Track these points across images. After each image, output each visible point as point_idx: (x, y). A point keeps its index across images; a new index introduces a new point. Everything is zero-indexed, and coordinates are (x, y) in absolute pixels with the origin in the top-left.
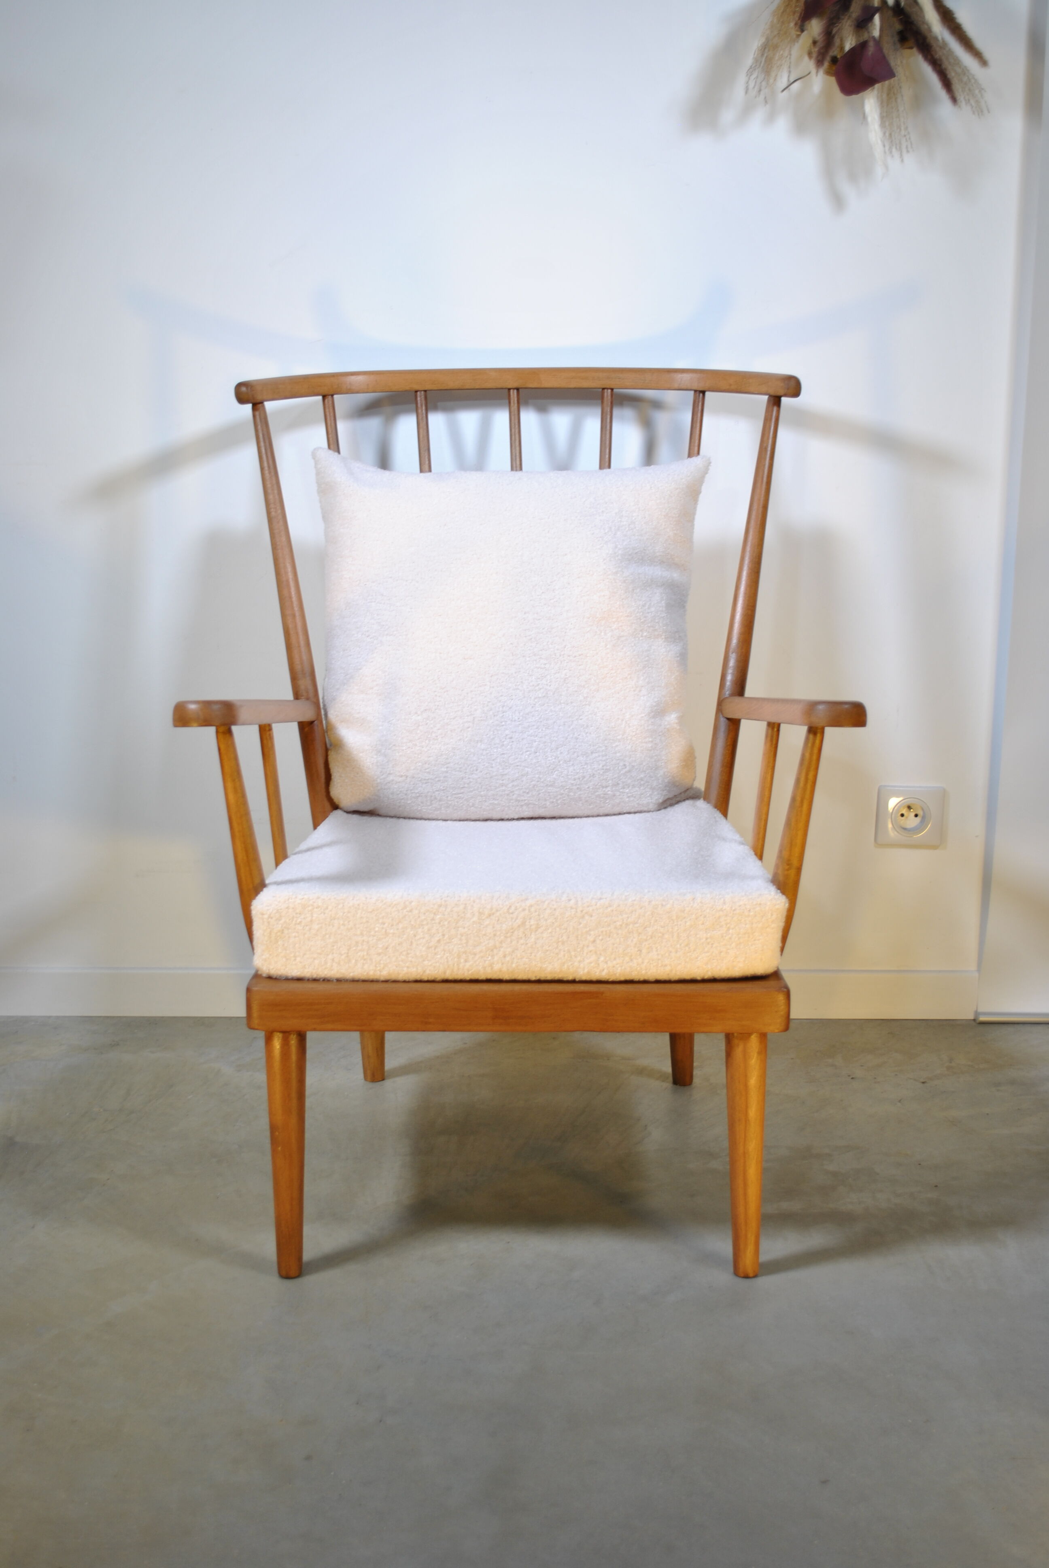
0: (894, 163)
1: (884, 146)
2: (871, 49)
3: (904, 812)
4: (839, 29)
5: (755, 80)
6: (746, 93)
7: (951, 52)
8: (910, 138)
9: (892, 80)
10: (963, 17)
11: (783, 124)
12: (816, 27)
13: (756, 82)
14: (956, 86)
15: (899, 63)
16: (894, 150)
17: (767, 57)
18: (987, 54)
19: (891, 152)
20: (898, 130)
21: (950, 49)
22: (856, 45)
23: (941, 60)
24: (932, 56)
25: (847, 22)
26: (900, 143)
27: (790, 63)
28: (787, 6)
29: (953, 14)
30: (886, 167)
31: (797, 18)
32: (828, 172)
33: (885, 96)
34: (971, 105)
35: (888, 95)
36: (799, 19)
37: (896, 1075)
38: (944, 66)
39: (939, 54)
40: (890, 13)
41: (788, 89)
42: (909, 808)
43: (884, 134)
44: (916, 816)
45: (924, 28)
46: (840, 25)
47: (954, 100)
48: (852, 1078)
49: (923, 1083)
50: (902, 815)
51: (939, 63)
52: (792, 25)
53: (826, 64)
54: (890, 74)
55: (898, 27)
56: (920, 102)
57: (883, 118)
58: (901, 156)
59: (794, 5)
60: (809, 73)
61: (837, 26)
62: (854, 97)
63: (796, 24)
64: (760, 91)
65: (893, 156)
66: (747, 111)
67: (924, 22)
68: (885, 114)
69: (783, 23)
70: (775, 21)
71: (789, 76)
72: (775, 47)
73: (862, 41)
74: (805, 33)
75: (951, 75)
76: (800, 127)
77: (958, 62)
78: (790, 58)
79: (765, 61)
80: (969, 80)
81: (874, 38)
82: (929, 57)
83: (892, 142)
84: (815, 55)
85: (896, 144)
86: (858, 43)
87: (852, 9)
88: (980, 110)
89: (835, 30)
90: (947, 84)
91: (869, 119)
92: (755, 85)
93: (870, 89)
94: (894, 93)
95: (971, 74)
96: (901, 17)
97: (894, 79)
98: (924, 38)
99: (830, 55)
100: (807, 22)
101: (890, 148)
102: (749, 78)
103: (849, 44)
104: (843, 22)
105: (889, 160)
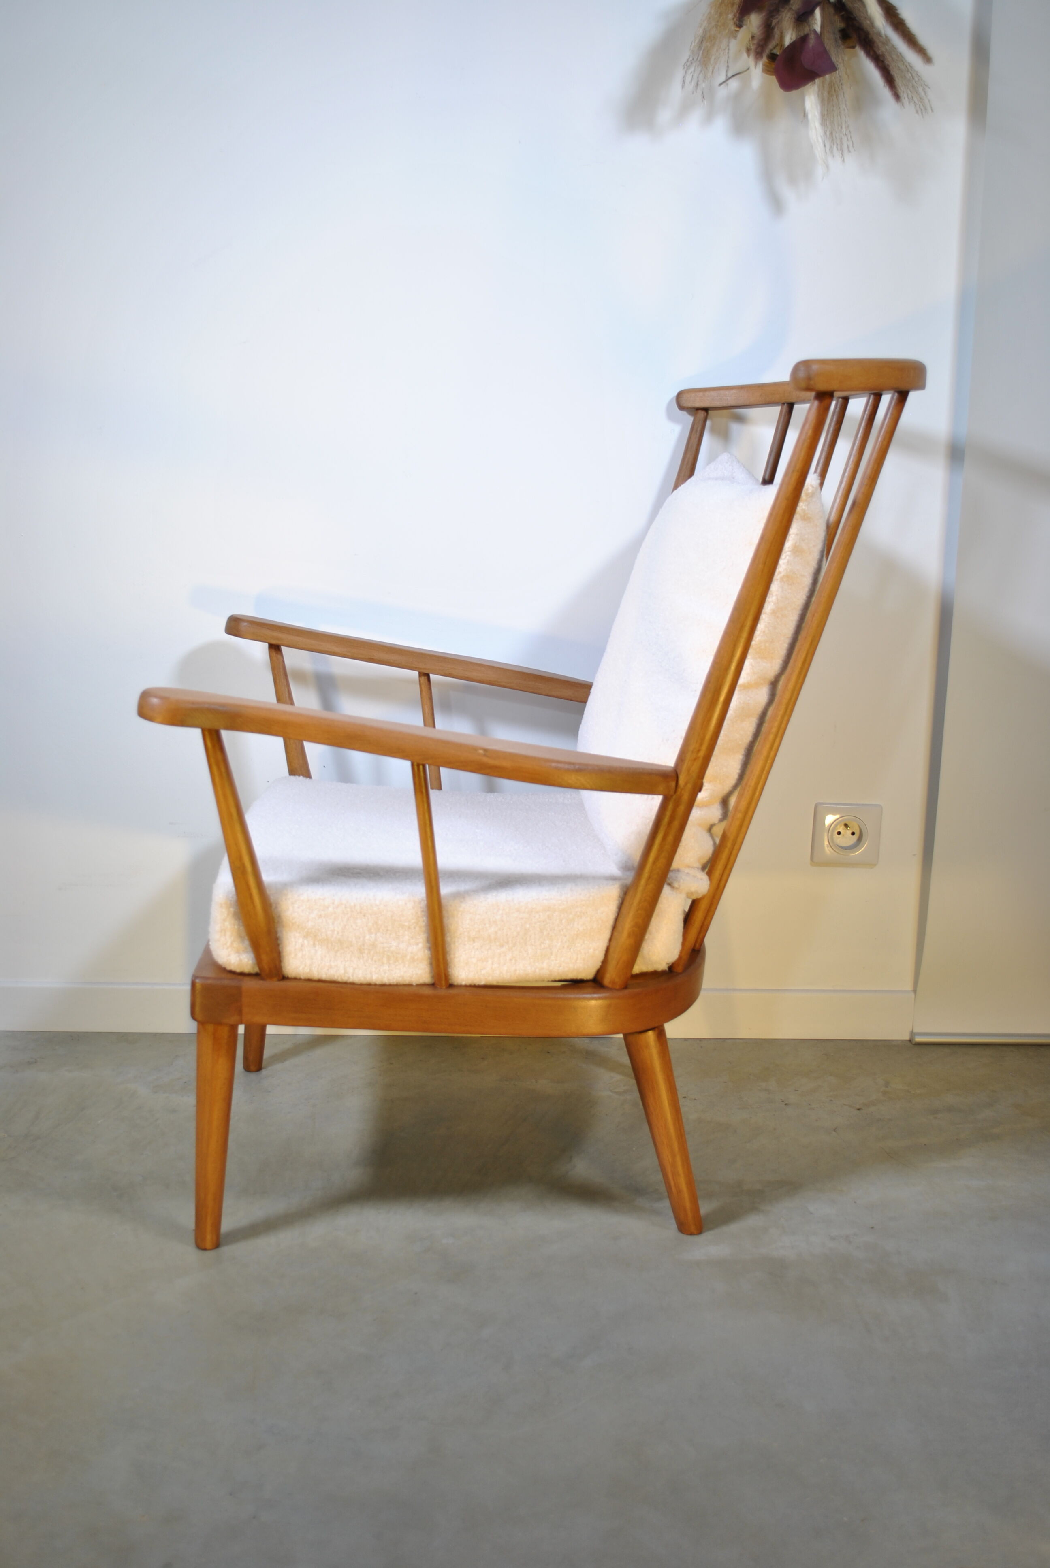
0: (835, 163)
1: (825, 146)
2: (812, 41)
3: (840, 829)
4: (779, 23)
5: (692, 74)
6: (683, 87)
7: (894, 48)
8: (851, 139)
9: (833, 75)
10: (907, 14)
11: (721, 125)
12: (755, 21)
13: (693, 76)
14: (898, 82)
15: (840, 60)
16: (835, 149)
17: (704, 50)
18: (931, 50)
19: (832, 152)
20: (840, 128)
21: (893, 46)
22: (796, 40)
23: (883, 56)
24: (875, 52)
25: (786, 14)
26: (841, 139)
27: (728, 57)
29: (896, 10)
30: (827, 167)
31: (734, 12)
32: (767, 175)
33: (826, 94)
34: (915, 103)
35: (829, 92)
36: (737, 12)
37: (831, 1101)
38: (886, 62)
39: (882, 50)
40: (832, 10)
41: (726, 83)
42: (846, 826)
43: (825, 133)
44: (853, 834)
45: (866, 24)
46: (780, 17)
47: (897, 97)
48: (786, 1104)
49: (859, 1109)
50: (839, 833)
51: (881, 59)
52: (730, 16)
53: (765, 59)
54: (832, 68)
55: (840, 25)
57: (823, 115)
58: (842, 156)
60: (748, 69)
61: (777, 18)
62: (794, 93)
63: (734, 15)
64: (697, 85)
65: (833, 156)
66: (685, 109)
67: (867, 17)
68: (826, 113)
69: (721, 14)
70: (713, 11)
71: (727, 71)
72: (713, 40)
73: (802, 35)
74: (744, 27)
75: (894, 72)
76: (738, 128)
77: (900, 57)
78: (728, 52)
79: (703, 54)
80: (913, 77)
81: (815, 31)
82: (872, 53)
83: (833, 140)
84: (753, 48)
85: (837, 144)
86: (798, 37)
87: (791, 4)
88: (923, 108)
89: (774, 22)
90: (890, 80)
91: (810, 116)
92: (692, 80)
93: (810, 84)
94: (835, 90)
95: (914, 71)
96: (843, 13)
97: (836, 74)
98: (867, 34)
99: (767, 51)
100: (746, 18)
101: (831, 147)
102: (686, 72)
103: (789, 39)
104: (784, 14)
105: (830, 160)
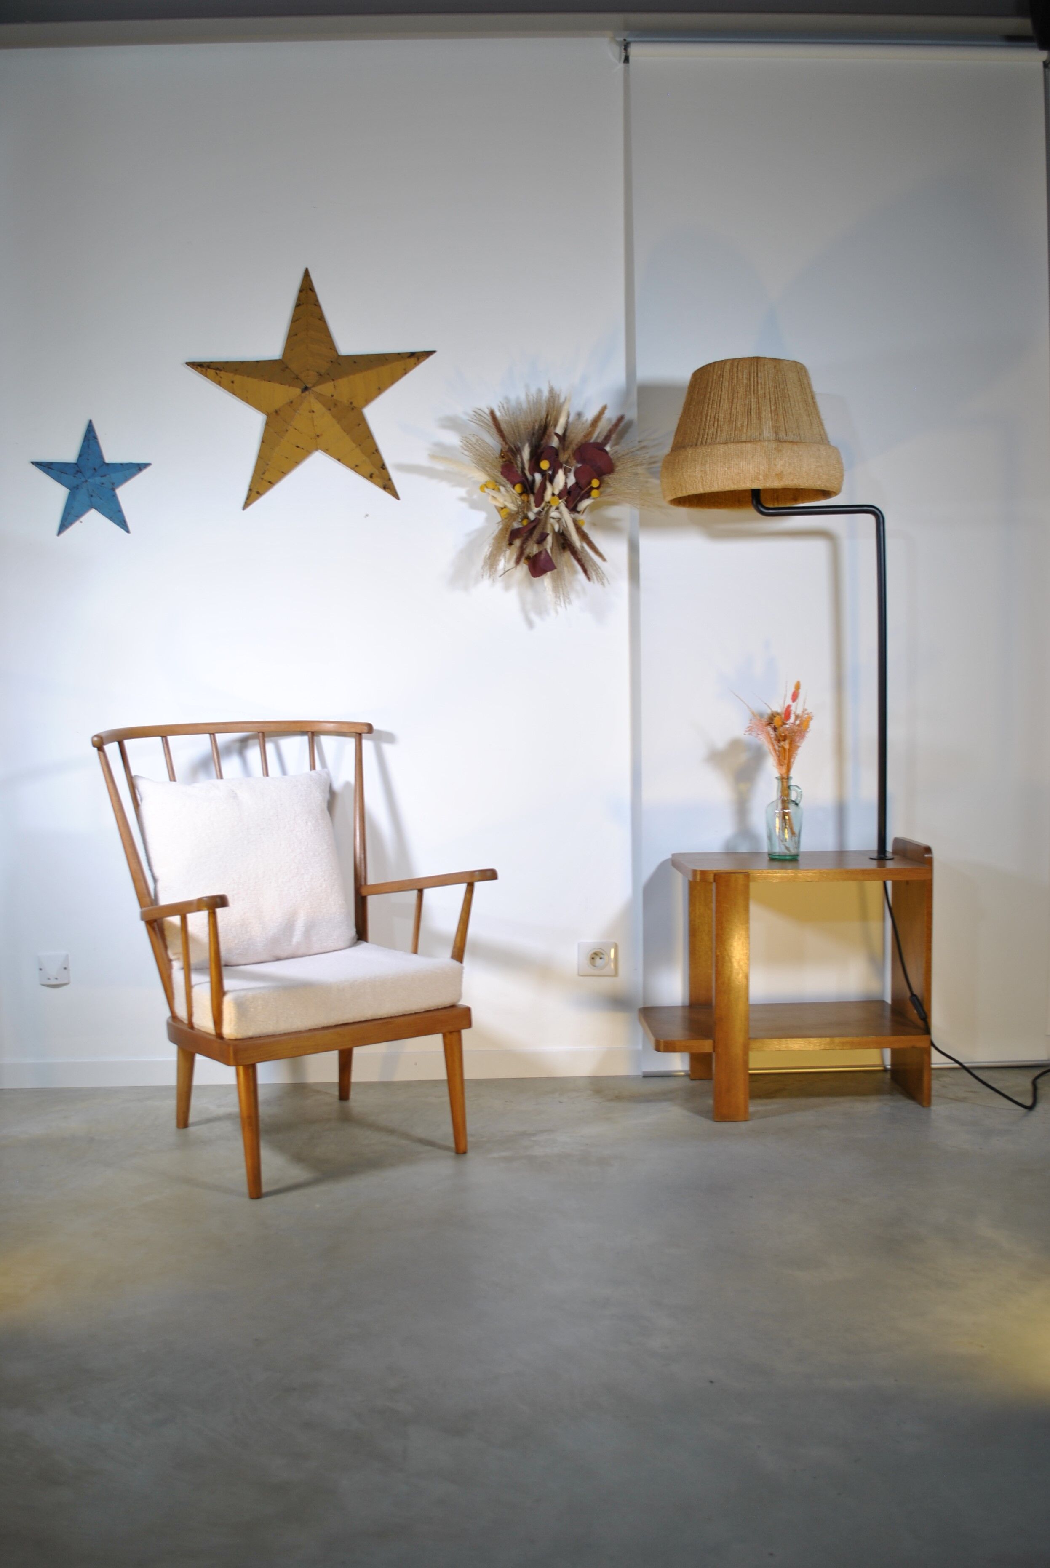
2: (546, 554)
4: (529, 544)
5: (486, 568)
7: (587, 554)
8: (567, 597)
9: (558, 569)
14: (589, 571)
15: (558, 562)
18: (607, 555)
22: (539, 551)
23: (582, 559)
24: (578, 557)
25: (533, 541)
27: (504, 563)
28: (502, 533)
29: (588, 535)
30: (557, 612)
31: (506, 541)
32: (524, 609)
33: (555, 577)
34: (599, 580)
35: (556, 575)
36: (508, 540)
38: (582, 563)
39: (580, 556)
41: (503, 576)
42: (597, 954)
43: (555, 596)
44: (601, 958)
45: (573, 541)
47: (589, 579)
50: (594, 959)
52: (504, 544)
53: (523, 562)
54: (556, 566)
55: (562, 541)
56: (573, 579)
57: (554, 587)
58: (565, 606)
59: (505, 534)
62: (539, 578)
63: (506, 544)
64: (489, 575)
65: (561, 607)
69: (500, 543)
70: (496, 542)
71: (504, 568)
72: (496, 555)
73: (542, 550)
74: (512, 546)
75: (588, 566)
77: (590, 557)
78: (505, 559)
79: (492, 561)
80: (597, 569)
81: (548, 547)
82: (576, 557)
83: (558, 597)
84: (519, 557)
87: (534, 536)
88: (604, 584)
89: (527, 545)
90: (585, 571)
91: (547, 589)
92: (485, 572)
93: (545, 574)
94: (559, 576)
95: (599, 566)
96: (563, 537)
97: (555, 571)
98: (574, 547)
99: (524, 558)
100: (513, 541)
103: (535, 550)
104: (529, 542)
105: (559, 608)
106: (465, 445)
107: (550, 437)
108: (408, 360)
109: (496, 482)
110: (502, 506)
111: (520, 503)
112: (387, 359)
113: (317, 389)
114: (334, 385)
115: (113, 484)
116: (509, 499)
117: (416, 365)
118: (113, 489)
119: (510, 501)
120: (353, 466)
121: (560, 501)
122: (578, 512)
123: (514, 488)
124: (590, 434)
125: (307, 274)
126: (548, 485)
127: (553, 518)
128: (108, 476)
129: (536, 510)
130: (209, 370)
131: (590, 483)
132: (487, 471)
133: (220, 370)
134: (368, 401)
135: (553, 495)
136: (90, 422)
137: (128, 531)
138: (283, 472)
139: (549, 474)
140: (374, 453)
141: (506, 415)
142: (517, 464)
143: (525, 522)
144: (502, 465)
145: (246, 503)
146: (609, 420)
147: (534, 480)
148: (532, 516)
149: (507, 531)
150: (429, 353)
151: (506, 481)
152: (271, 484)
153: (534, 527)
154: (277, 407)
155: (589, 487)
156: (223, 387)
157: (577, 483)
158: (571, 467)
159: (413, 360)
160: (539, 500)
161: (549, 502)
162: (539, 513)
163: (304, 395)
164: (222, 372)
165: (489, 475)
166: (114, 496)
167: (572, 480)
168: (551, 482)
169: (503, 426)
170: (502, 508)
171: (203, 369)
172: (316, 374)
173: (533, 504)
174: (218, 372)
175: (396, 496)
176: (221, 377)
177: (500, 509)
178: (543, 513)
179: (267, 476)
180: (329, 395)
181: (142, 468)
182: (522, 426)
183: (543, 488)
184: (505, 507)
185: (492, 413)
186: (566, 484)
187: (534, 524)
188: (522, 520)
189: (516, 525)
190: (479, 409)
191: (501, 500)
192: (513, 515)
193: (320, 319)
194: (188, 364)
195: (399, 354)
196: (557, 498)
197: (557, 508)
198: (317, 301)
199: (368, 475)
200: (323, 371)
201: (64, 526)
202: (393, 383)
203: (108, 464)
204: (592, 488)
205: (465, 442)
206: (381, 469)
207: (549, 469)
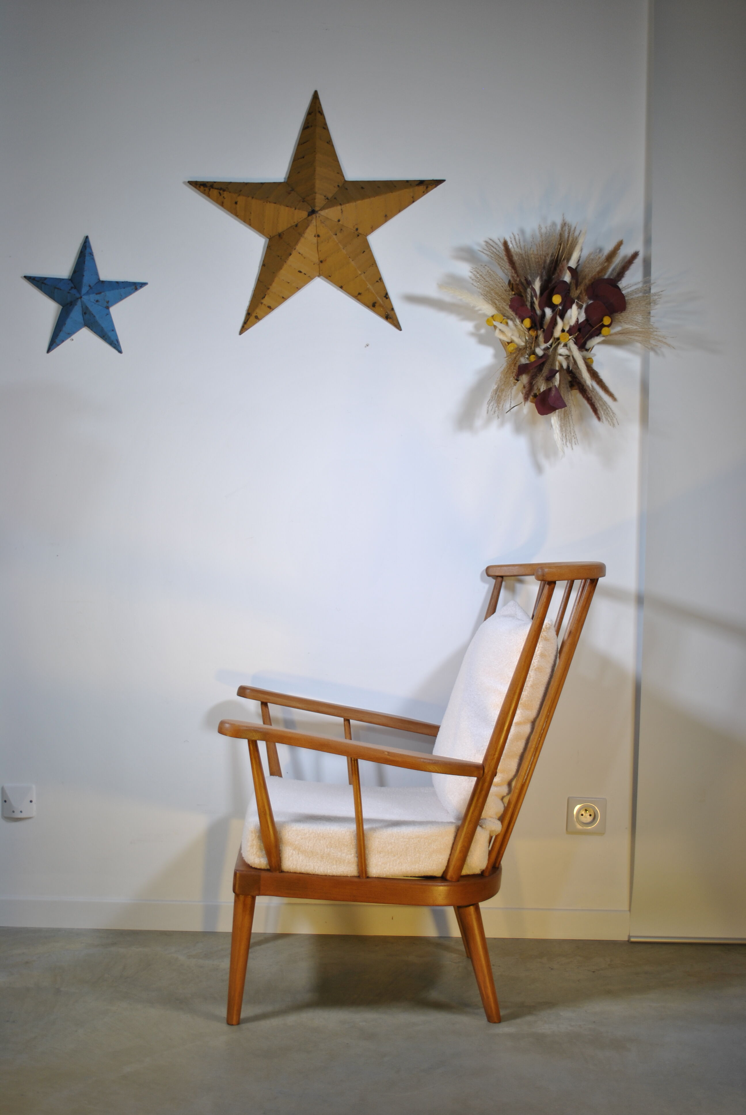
0: (568, 450)
1: (563, 441)
2: (553, 392)
3: (583, 813)
4: (537, 381)
6: (487, 413)
7: (597, 394)
8: (576, 437)
9: (566, 408)
10: (604, 375)
11: (508, 428)
12: (525, 379)
13: (492, 407)
14: (600, 412)
15: (568, 398)
16: (568, 443)
17: (498, 395)
18: (616, 395)
19: (566, 444)
20: (569, 432)
21: (596, 392)
22: (546, 389)
23: (591, 397)
24: (587, 396)
25: (540, 378)
26: (571, 440)
27: (510, 398)
28: (509, 368)
29: (598, 374)
30: (564, 452)
31: (514, 375)
32: (534, 453)
33: (562, 415)
34: (609, 421)
35: (564, 414)
36: (515, 375)
37: (578, 967)
38: (592, 401)
39: (591, 394)
40: (565, 372)
41: (509, 411)
42: (586, 810)
43: (562, 435)
44: (590, 815)
45: (582, 380)
46: (537, 379)
47: (599, 418)
48: (552, 969)
49: (593, 972)
50: (582, 815)
51: (590, 399)
52: (512, 378)
53: (531, 397)
54: (564, 404)
55: (570, 379)
56: (582, 418)
57: (561, 426)
58: (572, 446)
59: (512, 369)
60: (522, 403)
61: (535, 380)
62: (545, 416)
63: (514, 378)
64: (495, 412)
65: (567, 446)
66: (489, 420)
67: (582, 378)
68: (563, 424)
69: (507, 378)
70: (502, 377)
71: (510, 404)
72: (502, 391)
73: (549, 387)
74: (519, 381)
75: (598, 405)
76: (518, 429)
77: (601, 399)
78: (511, 395)
79: (498, 397)
80: (607, 408)
81: (555, 386)
82: (585, 396)
83: (566, 439)
84: (524, 393)
85: (569, 440)
86: (548, 388)
87: (543, 371)
88: (614, 424)
89: (534, 383)
90: (595, 410)
91: (554, 427)
92: (492, 409)
93: (553, 413)
94: (567, 414)
95: (608, 405)
96: (571, 374)
98: (583, 386)
99: (532, 394)
100: (520, 376)
101: (566, 442)
102: (489, 405)
103: (543, 388)
104: (539, 378)
105: (565, 449)
106: (475, 276)
107: (561, 271)
108: (417, 188)
109: (504, 316)
110: (509, 341)
111: (527, 338)
112: (395, 186)
113: (323, 213)
114: (341, 210)
115: (108, 302)
116: (516, 334)
117: (424, 193)
118: (108, 308)
119: (518, 335)
120: (356, 294)
121: (570, 337)
122: (587, 350)
123: (522, 322)
124: (604, 269)
125: (316, 96)
126: (559, 320)
127: (561, 355)
128: (103, 294)
129: (544, 346)
130: (211, 189)
131: (602, 320)
132: (496, 304)
133: (224, 191)
134: (373, 229)
135: (563, 331)
136: (87, 237)
137: (120, 352)
138: (283, 298)
139: (559, 309)
140: (377, 281)
141: (517, 247)
142: (526, 296)
143: (533, 358)
144: (511, 299)
145: (243, 327)
146: (625, 257)
147: (544, 314)
148: (539, 352)
149: (515, 366)
150: (438, 182)
151: (514, 315)
152: (271, 308)
153: (543, 364)
154: (280, 230)
155: (601, 323)
156: (225, 208)
157: (587, 320)
158: (583, 303)
159: (422, 188)
160: (549, 334)
161: (558, 339)
162: (547, 349)
163: (310, 218)
164: (225, 193)
165: (497, 308)
166: (108, 314)
167: (582, 318)
168: (562, 317)
169: (515, 258)
170: (508, 343)
171: (207, 189)
172: (323, 197)
173: (541, 339)
174: (221, 192)
175: (398, 326)
176: (224, 197)
177: (507, 344)
178: (551, 349)
179: (267, 301)
180: (337, 220)
181: (138, 287)
182: (533, 259)
183: (553, 323)
184: (512, 342)
185: (505, 244)
186: (577, 321)
187: (541, 361)
188: (530, 355)
189: (523, 361)
190: (491, 240)
191: (509, 334)
192: (520, 349)
193: (328, 143)
194: (191, 183)
195: (407, 181)
196: (568, 334)
197: (565, 345)
198: (326, 124)
199: (371, 304)
200: (330, 196)
201: (53, 343)
202: (400, 211)
203: (103, 282)
204: (603, 326)
205: (475, 273)
206: (385, 298)
207: (560, 304)
